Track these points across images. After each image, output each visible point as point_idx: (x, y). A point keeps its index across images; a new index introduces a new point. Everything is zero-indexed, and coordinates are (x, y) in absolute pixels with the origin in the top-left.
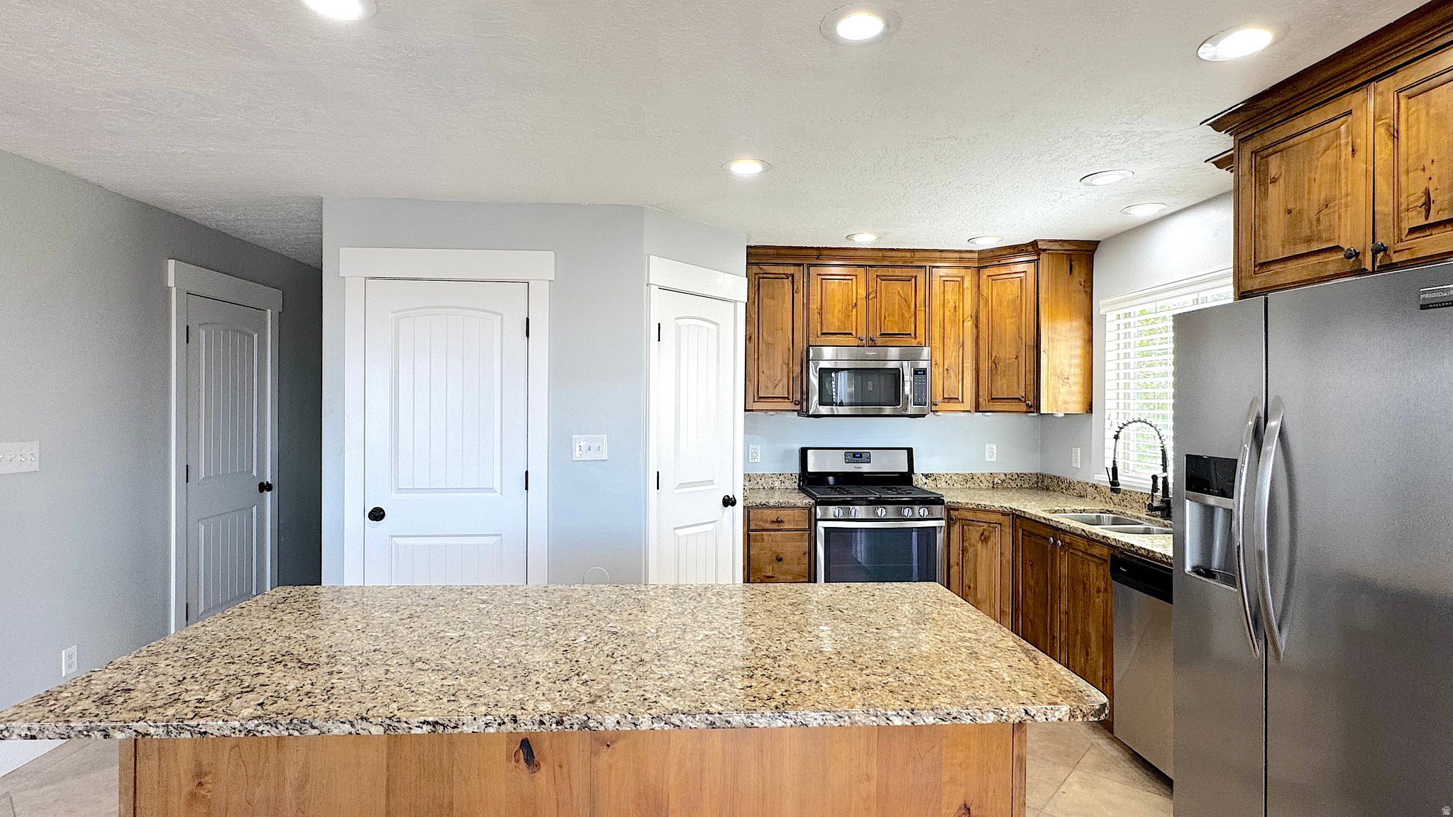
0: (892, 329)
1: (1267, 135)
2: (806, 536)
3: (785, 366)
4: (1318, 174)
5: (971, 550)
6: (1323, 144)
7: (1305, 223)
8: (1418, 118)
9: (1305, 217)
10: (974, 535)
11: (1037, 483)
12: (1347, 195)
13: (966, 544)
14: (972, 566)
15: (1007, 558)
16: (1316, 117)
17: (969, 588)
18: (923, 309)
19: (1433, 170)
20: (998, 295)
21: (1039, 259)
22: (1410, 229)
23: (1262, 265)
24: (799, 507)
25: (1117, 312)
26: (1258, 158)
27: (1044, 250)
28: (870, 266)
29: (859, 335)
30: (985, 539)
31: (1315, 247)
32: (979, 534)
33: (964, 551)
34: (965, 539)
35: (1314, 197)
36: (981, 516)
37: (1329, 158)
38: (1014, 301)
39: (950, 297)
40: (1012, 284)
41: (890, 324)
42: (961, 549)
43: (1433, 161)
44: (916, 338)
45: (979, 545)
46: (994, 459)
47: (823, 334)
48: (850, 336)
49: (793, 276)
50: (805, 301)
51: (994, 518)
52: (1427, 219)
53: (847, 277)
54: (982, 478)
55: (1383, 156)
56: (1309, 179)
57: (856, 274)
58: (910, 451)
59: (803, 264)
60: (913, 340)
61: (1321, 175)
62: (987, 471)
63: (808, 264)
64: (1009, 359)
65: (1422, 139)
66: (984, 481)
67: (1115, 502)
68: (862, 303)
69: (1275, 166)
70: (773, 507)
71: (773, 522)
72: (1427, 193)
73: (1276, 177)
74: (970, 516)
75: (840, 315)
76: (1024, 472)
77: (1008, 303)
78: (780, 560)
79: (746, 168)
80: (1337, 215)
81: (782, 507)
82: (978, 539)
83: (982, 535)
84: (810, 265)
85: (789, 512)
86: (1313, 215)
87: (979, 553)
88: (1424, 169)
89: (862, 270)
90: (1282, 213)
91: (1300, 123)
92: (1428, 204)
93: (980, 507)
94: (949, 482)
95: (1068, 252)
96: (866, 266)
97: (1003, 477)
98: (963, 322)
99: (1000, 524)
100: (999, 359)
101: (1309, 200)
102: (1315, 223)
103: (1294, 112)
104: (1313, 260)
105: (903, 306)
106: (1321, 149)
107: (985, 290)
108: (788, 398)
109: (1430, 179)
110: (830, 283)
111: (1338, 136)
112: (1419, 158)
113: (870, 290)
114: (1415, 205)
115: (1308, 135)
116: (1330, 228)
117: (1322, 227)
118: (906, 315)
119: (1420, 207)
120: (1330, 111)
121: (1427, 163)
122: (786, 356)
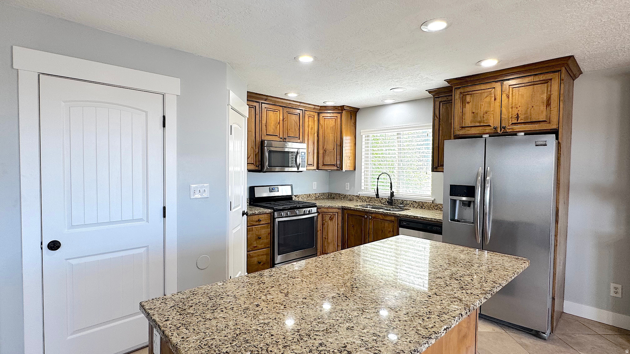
0: (292, 135)
1: (466, 89)
2: (269, 226)
3: (252, 148)
4: (484, 103)
5: (326, 224)
6: (486, 95)
7: (479, 117)
8: (516, 94)
9: (479, 115)
10: (327, 218)
11: (328, 196)
12: (492, 111)
13: (324, 222)
14: (327, 230)
15: (340, 225)
16: (483, 87)
17: (325, 238)
18: (302, 127)
19: (519, 109)
20: (327, 124)
21: (343, 112)
22: (512, 123)
23: (462, 127)
24: (267, 213)
25: (365, 135)
26: (462, 95)
27: (345, 109)
28: (284, 107)
29: (280, 137)
30: (331, 219)
31: (482, 124)
32: (329, 217)
33: (323, 224)
34: (324, 219)
35: (482, 110)
36: (330, 210)
37: (488, 99)
38: (333, 127)
39: (310, 123)
40: (332, 121)
41: (291, 133)
42: (322, 224)
43: (520, 106)
44: (299, 139)
45: (329, 222)
46: (316, 188)
47: (267, 135)
48: (277, 136)
49: (255, 106)
50: (260, 119)
51: (335, 210)
52: (517, 121)
53: (276, 111)
54: (313, 196)
55: (505, 102)
56: (481, 105)
57: (279, 109)
58: (291, 186)
59: (259, 102)
60: (299, 140)
61: (484, 104)
62: (314, 193)
63: (261, 102)
64: (331, 149)
65: (517, 99)
66: (313, 197)
67: (367, 201)
68: (281, 122)
69: (468, 98)
70: (258, 214)
71: (257, 221)
72: (518, 114)
73: (469, 102)
74: (325, 210)
75: (273, 127)
76: (325, 192)
77: (331, 128)
78: (260, 238)
79: (306, 59)
80: (489, 116)
81: (261, 214)
82: (329, 219)
83: (330, 217)
84: (262, 103)
85: (263, 216)
86: (482, 115)
87: (329, 224)
88: (517, 108)
89: (281, 108)
90: (471, 113)
91: (478, 87)
92: (518, 117)
93: (330, 207)
94: (303, 198)
95: (350, 111)
96: (283, 106)
97: (319, 195)
98: (314, 134)
99: (337, 213)
100: (327, 149)
101: (480, 110)
102: (482, 118)
103: (476, 84)
104: (481, 128)
105: (295, 125)
106: (485, 97)
107: (322, 122)
108: (253, 164)
109: (519, 111)
110: (270, 112)
111: (491, 94)
112: (516, 105)
113: (284, 117)
114: (514, 117)
115: (480, 91)
116: (487, 119)
117: (484, 119)
118: (296, 129)
119: (516, 118)
120: (488, 86)
121: (518, 106)
122: (253, 144)
